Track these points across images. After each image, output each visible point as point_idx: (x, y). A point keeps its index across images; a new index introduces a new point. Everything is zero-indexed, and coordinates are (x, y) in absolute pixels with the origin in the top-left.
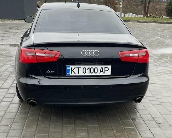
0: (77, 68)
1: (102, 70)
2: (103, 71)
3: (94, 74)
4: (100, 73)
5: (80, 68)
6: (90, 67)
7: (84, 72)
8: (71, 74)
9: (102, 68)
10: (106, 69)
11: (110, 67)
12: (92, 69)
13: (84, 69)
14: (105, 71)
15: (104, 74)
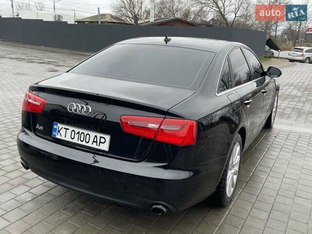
0: (65, 128)
1: (95, 140)
2: (96, 142)
3: (84, 143)
4: (92, 144)
5: (68, 129)
6: (81, 131)
7: (73, 137)
8: (57, 137)
9: (96, 136)
10: (102, 140)
11: (108, 138)
12: (83, 135)
13: (73, 132)
14: (100, 142)
15: (98, 147)
